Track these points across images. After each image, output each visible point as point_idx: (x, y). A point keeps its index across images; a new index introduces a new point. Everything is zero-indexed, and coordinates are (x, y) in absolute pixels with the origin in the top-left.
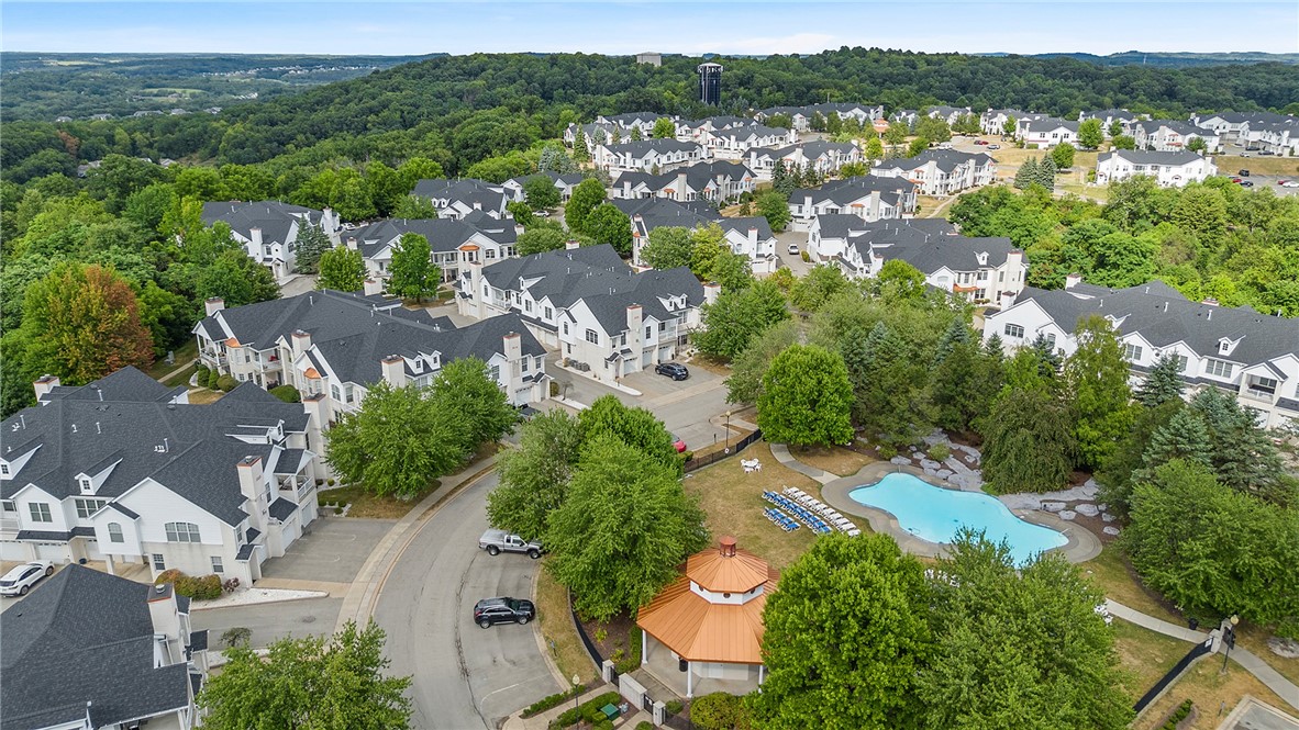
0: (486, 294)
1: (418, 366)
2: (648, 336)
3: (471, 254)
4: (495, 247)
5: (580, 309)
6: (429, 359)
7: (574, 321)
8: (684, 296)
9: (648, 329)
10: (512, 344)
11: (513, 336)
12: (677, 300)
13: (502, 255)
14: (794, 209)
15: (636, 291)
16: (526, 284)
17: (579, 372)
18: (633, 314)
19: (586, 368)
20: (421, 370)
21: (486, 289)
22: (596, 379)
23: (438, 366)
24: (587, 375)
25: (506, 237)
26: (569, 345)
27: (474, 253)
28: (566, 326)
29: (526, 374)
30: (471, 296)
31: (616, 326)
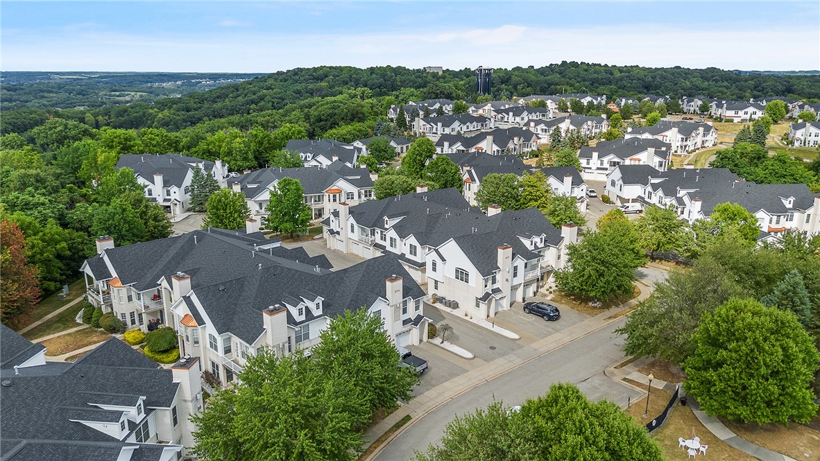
0: (353, 231)
1: (300, 314)
2: (515, 275)
3: (335, 196)
4: (355, 190)
5: (451, 248)
6: (311, 305)
7: (443, 260)
8: (544, 236)
9: (516, 268)
10: (394, 288)
11: (396, 279)
12: (537, 239)
13: (360, 197)
14: (583, 162)
15: (498, 230)
16: (390, 223)
17: (448, 310)
18: (503, 255)
19: (455, 305)
20: (303, 318)
21: (352, 226)
22: (468, 318)
23: (320, 312)
24: (455, 312)
25: (363, 182)
26: (436, 282)
27: (338, 195)
28: (434, 264)
29: (405, 317)
30: (338, 233)
31: (488, 267)
